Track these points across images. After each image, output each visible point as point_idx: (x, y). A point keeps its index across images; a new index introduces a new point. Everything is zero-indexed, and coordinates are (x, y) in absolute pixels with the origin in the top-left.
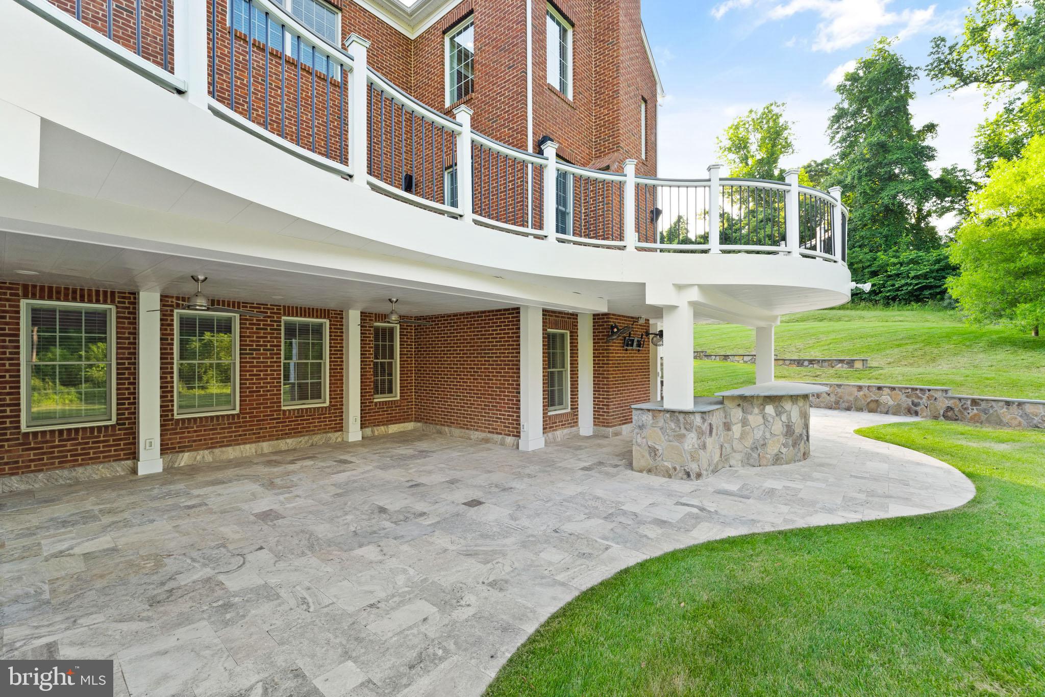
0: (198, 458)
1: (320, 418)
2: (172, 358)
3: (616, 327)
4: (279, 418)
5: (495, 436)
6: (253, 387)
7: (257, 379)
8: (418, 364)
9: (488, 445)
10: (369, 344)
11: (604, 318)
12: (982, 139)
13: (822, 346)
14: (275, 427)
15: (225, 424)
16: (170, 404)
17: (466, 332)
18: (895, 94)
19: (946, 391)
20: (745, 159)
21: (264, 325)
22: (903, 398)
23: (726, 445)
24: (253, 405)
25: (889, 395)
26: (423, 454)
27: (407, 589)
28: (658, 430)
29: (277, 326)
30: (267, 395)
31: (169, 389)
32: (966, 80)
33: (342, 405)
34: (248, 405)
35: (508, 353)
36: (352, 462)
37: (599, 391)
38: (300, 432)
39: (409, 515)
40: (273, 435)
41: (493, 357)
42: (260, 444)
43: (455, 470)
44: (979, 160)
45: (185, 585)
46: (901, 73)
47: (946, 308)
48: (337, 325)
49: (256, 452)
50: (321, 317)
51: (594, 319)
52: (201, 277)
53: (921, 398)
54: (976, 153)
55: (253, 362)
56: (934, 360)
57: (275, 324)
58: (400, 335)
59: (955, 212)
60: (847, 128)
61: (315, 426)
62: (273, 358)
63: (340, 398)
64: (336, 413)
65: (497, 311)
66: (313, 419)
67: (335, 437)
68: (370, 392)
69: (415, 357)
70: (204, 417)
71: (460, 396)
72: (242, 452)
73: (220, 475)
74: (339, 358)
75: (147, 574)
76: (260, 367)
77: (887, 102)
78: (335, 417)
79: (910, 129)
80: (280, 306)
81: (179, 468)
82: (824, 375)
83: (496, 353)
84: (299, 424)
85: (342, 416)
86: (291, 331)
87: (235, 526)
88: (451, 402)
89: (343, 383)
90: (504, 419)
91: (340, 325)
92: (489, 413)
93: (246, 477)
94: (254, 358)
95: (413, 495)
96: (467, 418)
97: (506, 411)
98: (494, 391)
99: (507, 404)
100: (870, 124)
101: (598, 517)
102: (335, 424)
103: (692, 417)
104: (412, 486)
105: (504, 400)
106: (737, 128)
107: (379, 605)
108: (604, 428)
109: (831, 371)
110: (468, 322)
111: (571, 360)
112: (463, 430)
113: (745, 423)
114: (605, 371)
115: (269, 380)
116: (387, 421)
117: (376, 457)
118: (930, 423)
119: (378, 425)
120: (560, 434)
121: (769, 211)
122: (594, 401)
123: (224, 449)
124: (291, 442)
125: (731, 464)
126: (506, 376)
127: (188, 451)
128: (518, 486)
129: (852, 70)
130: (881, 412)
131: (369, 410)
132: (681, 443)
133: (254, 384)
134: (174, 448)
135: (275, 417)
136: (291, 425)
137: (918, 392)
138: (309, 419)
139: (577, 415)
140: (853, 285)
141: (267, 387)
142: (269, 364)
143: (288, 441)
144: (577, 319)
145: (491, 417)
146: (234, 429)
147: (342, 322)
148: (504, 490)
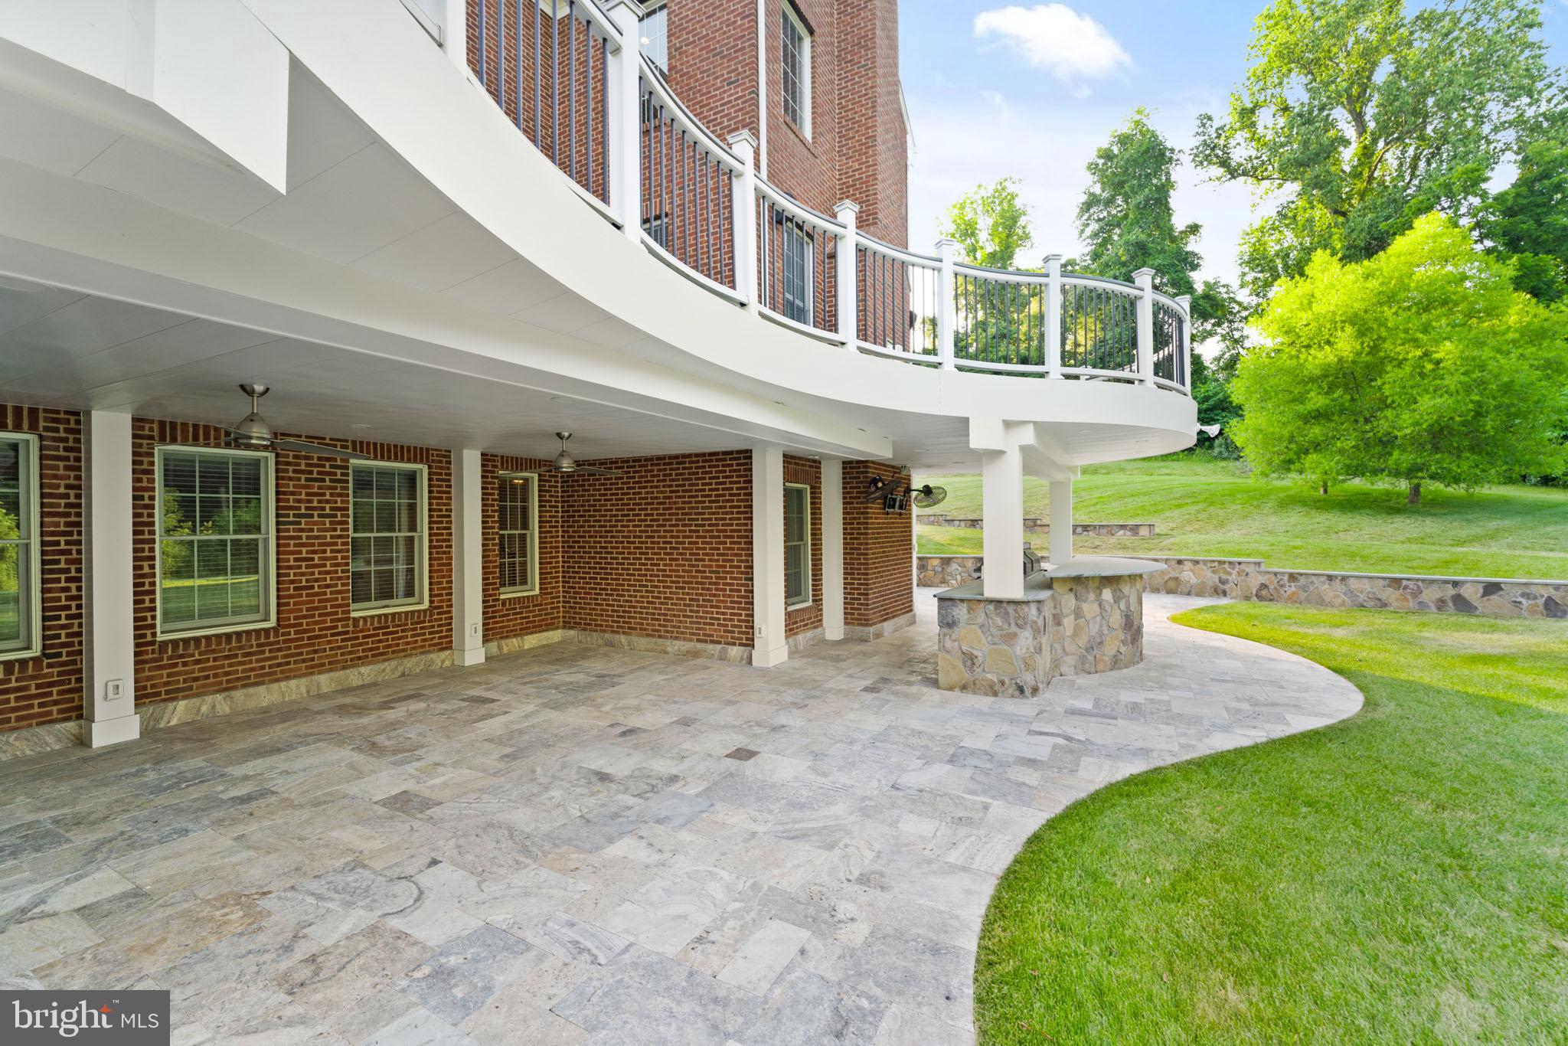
0: (204, 709)
1: (416, 629)
2: (153, 533)
3: (881, 480)
4: (347, 633)
5: (710, 647)
6: (301, 581)
7: (307, 567)
8: (569, 537)
9: (700, 661)
10: (493, 505)
11: (859, 468)
12: (1247, 248)
13: (1087, 506)
14: (340, 648)
15: (251, 646)
16: (148, 614)
17: (656, 487)
18: (1155, 181)
19: (1259, 564)
20: (973, 250)
21: (319, 473)
22: (1209, 574)
23: (1055, 645)
24: (301, 610)
25: (1191, 570)
26: (604, 680)
27: (738, 905)
28: (976, 628)
29: (342, 474)
30: (325, 593)
31: (147, 587)
32: (1233, 173)
33: (451, 606)
34: (291, 611)
35: (730, 519)
36: (493, 701)
37: (853, 574)
38: (382, 654)
39: (654, 782)
40: (337, 662)
41: (704, 525)
42: (315, 678)
43: (676, 702)
44: (1244, 274)
45: (336, 945)
46: (1163, 155)
47: (1216, 458)
48: (441, 474)
49: (308, 692)
50: (415, 461)
51: (844, 468)
52: (259, 388)
53: (1230, 574)
54: (1241, 265)
55: (300, 538)
56: (1222, 524)
57: (339, 472)
58: (539, 491)
59: (1218, 338)
60: (1099, 220)
61: (408, 643)
62: (335, 530)
63: (447, 594)
64: (441, 619)
65: (711, 454)
66: (403, 631)
67: (440, 659)
68: (495, 583)
69: (562, 527)
70: (214, 635)
71: (647, 586)
72: (283, 694)
73: (263, 737)
74: (444, 528)
75: (241, 934)
76: (313, 545)
77: (1147, 190)
78: (439, 626)
79: (1171, 229)
80: (347, 441)
81: (171, 730)
82: (1104, 546)
83: (711, 519)
84: (380, 641)
85: (450, 624)
86: (363, 482)
87: (359, 827)
88: (630, 596)
89: (451, 570)
90: (724, 619)
91: (446, 474)
92: (698, 612)
93: (320, 737)
94: (302, 530)
95: (636, 747)
96: (659, 620)
97: (728, 608)
98: (706, 578)
99: (730, 596)
100: (1126, 216)
101: (941, 761)
102: (440, 638)
103: (1025, 608)
104: (624, 734)
105: (725, 590)
106: (963, 208)
107: (711, 937)
108: (861, 628)
109: (1113, 540)
110: (659, 470)
111: (812, 529)
112: (654, 640)
113: (1078, 614)
114: (861, 544)
115: (328, 568)
116: (521, 629)
117: (529, 689)
118: (1244, 607)
119: (507, 637)
120: (803, 638)
121: (1004, 324)
122: (845, 588)
123: (251, 690)
124: (366, 672)
125: (1063, 671)
126: (727, 555)
127: (184, 698)
128: (791, 723)
129: (1106, 146)
130: (1182, 593)
131: (493, 612)
132: (1011, 645)
133: (303, 574)
134: (158, 694)
135: (340, 629)
136: (368, 643)
137: (1226, 566)
138: (397, 632)
139: (821, 610)
140: (1198, 427)
141: (325, 579)
142: (329, 540)
143: (363, 669)
144: (820, 468)
145: (701, 617)
146: (267, 655)
147: (449, 469)
148: (774, 729)
